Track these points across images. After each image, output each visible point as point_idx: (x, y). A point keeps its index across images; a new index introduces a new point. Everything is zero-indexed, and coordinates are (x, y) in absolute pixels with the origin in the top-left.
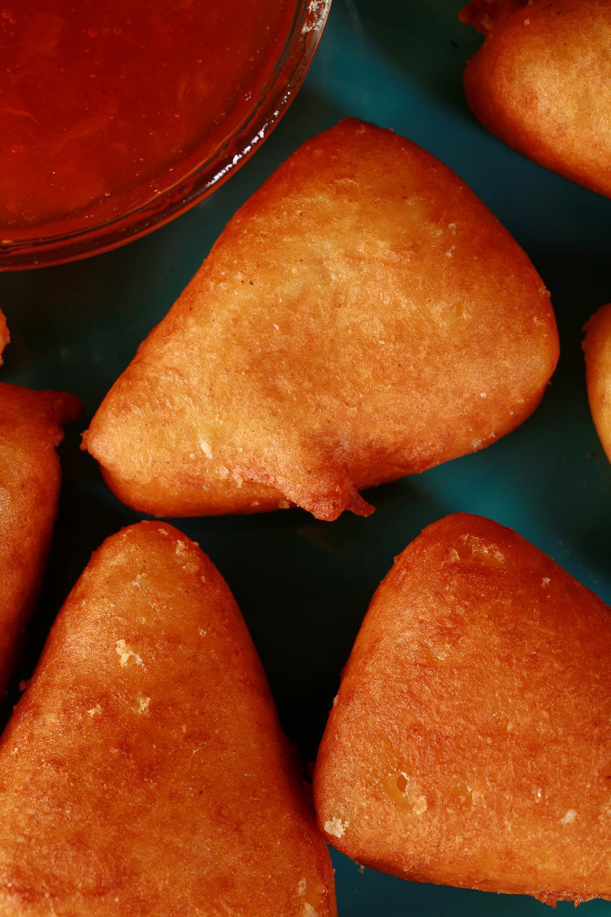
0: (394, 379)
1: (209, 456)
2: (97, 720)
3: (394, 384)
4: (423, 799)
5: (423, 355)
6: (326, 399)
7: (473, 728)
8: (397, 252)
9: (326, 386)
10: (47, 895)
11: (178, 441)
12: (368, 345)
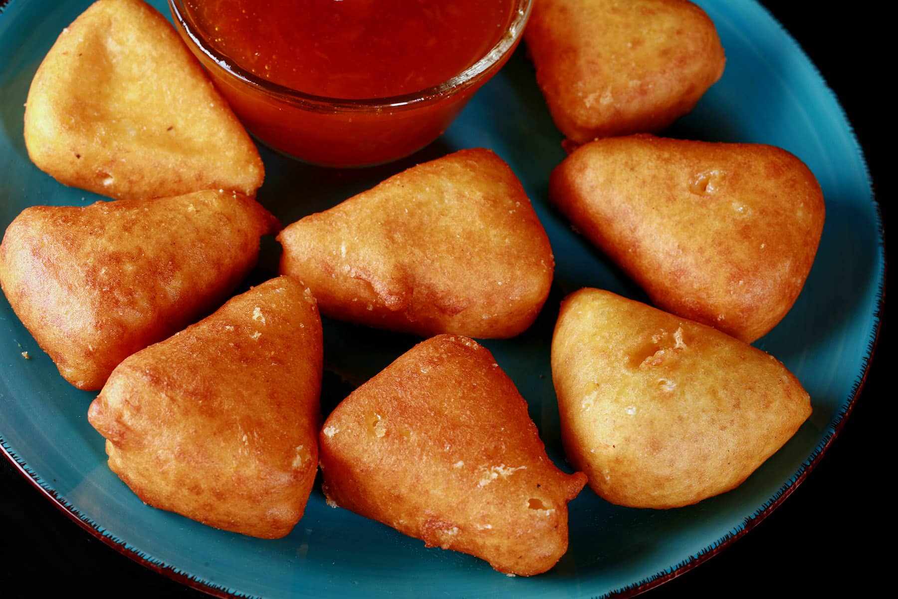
0: (457, 255)
1: (344, 255)
2: (229, 332)
3: (455, 258)
4: (384, 430)
5: (476, 250)
6: (416, 251)
7: (427, 406)
8: (484, 200)
9: (420, 246)
10: (165, 383)
11: (330, 242)
12: (450, 237)
